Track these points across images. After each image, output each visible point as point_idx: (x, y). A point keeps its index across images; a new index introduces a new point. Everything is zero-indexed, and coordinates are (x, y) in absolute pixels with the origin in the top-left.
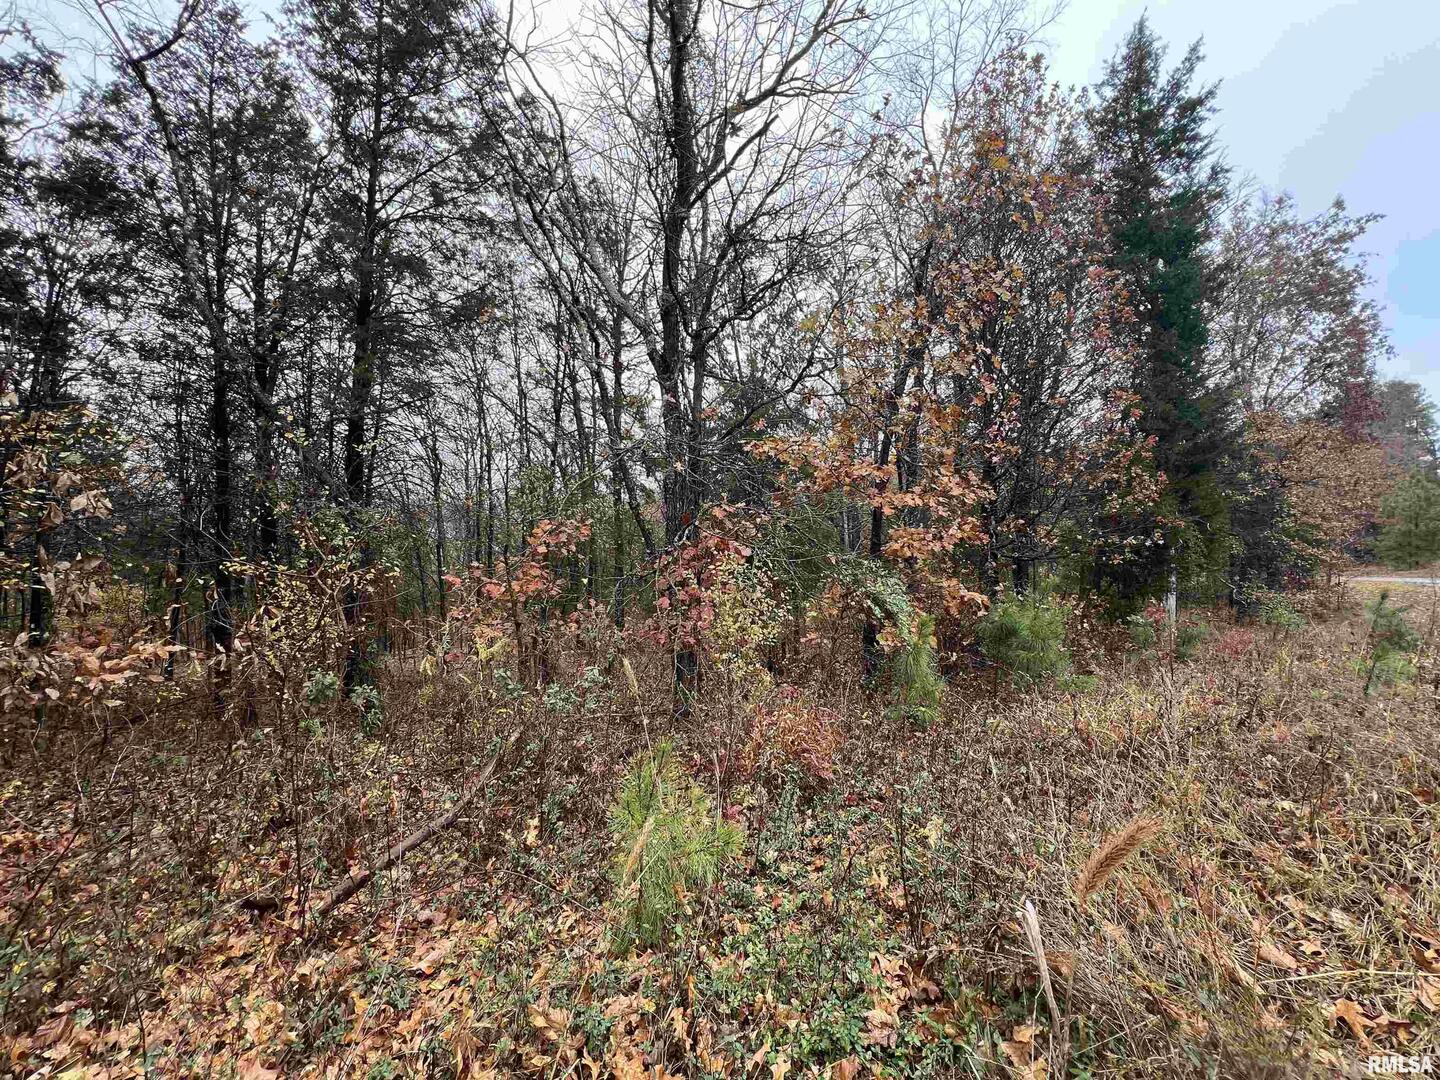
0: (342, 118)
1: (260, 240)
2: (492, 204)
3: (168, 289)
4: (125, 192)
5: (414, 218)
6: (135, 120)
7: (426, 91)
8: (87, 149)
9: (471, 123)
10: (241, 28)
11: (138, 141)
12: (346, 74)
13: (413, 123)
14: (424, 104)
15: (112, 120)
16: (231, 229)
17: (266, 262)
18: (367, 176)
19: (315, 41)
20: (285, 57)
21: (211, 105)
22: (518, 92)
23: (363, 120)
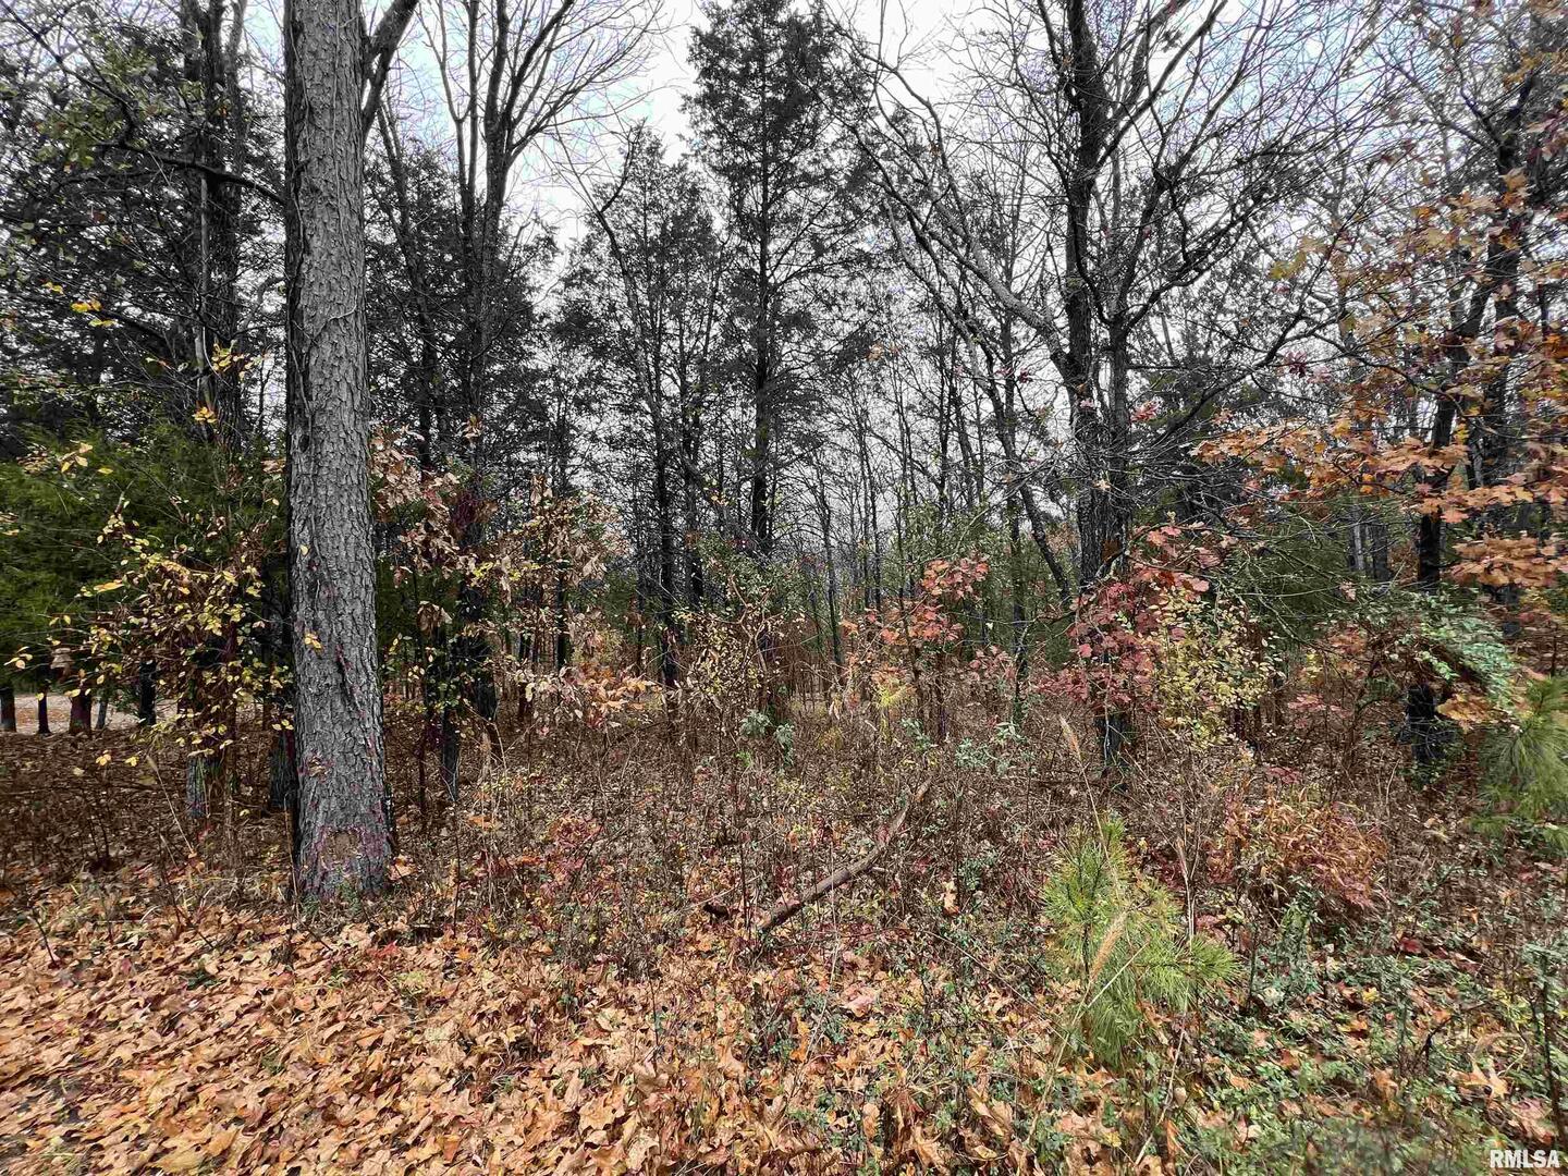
0: (736, 202)
1: (682, 331)
2: (870, 238)
3: (624, 390)
4: (597, 320)
5: (798, 275)
6: (600, 261)
7: (804, 147)
8: (575, 294)
9: (845, 163)
10: (661, 156)
11: (602, 277)
12: (739, 160)
13: (793, 183)
14: (804, 161)
15: (587, 265)
16: (662, 330)
17: (687, 350)
18: (758, 248)
19: (715, 141)
20: (693, 166)
21: (645, 229)
22: (890, 110)
23: (753, 198)
